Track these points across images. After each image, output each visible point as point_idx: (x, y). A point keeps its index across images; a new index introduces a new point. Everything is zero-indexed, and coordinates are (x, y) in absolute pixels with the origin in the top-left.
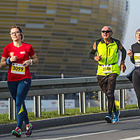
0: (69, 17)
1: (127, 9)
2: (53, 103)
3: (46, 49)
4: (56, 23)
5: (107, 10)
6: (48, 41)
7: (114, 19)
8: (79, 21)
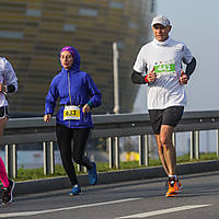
0: (61, 21)
1: (152, 10)
2: (36, 156)
3: (26, 70)
4: (41, 31)
5: (122, 11)
6: (29, 59)
7: (133, 26)
8: (78, 28)
